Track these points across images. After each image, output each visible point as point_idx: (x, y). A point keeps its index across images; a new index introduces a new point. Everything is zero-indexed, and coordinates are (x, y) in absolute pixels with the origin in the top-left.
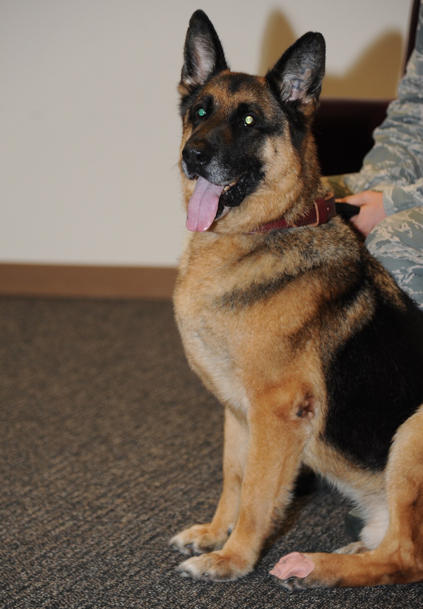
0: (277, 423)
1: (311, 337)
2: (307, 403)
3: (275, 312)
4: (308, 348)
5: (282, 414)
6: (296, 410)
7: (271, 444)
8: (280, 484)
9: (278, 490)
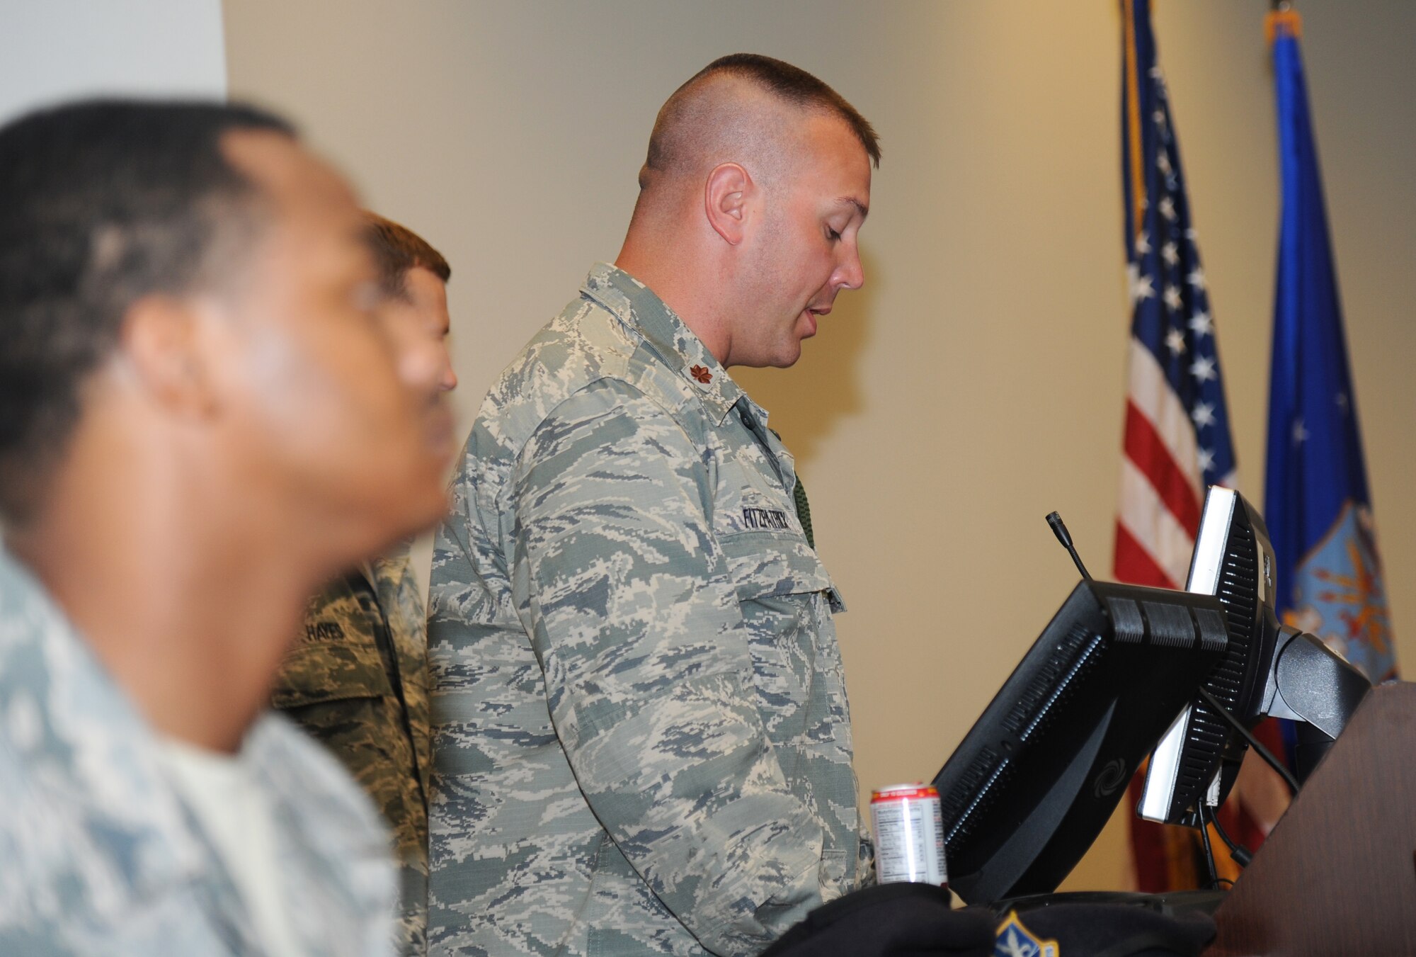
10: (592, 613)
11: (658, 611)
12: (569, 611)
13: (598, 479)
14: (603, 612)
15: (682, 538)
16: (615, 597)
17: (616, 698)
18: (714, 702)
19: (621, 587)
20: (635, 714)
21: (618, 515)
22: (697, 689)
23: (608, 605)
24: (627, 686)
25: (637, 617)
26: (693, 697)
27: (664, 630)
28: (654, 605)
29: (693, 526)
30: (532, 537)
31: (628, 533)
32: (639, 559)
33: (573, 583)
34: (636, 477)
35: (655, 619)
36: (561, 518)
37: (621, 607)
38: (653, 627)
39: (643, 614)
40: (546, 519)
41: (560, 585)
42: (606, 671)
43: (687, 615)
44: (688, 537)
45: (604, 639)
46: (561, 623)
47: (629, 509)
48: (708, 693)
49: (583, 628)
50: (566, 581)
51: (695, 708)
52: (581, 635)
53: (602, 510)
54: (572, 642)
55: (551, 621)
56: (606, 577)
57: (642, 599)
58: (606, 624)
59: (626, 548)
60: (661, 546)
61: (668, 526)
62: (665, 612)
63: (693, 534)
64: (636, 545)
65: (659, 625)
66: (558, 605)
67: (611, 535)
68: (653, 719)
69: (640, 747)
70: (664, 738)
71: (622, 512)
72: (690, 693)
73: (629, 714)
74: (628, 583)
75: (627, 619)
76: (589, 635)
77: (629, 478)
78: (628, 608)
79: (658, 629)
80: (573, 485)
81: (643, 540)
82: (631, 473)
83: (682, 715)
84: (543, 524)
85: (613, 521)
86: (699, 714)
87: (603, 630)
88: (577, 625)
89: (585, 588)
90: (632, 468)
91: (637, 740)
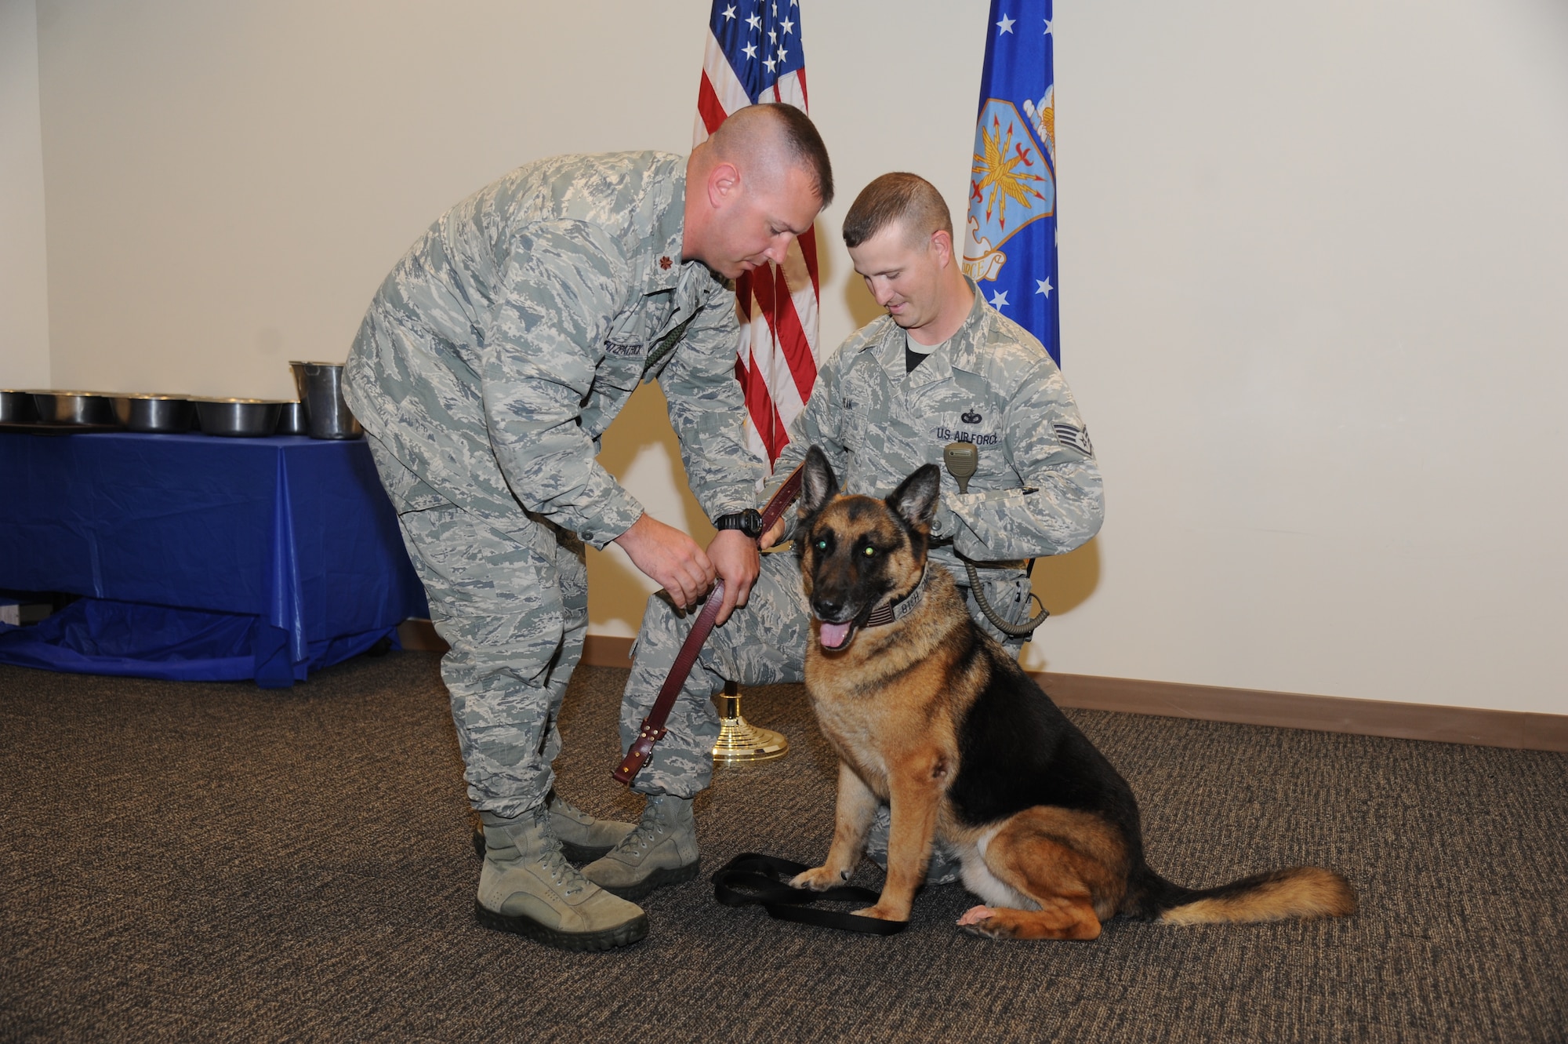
0: (916, 787)
1: (942, 703)
2: (940, 764)
3: (907, 688)
4: (942, 716)
5: (920, 779)
6: (932, 773)
7: (912, 806)
8: (924, 838)
9: (922, 845)
10: (523, 325)
11: (553, 351)
12: (515, 314)
13: (575, 271)
14: (528, 330)
15: (589, 329)
16: (539, 328)
17: (506, 369)
18: (551, 398)
19: (545, 326)
20: (507, 382)
21: (569, 295)
22: (546, 387)
23: (533, 329)
24: (515, 368)
25: (541, 345)
26: (541, 390)
27: (549, 361)
28: (554, 346)
29: (598, 327)
30: (530, 264)
31: (566, 306)
32: (560, 322)
33: (528, 303)
34: (590, 288)
35: (549, 353)
36: (546, 270)
37: (538, 335)
38: (544, 356)
39: (545, 346)
40: (542, 263)
41: (522, 299)
42: (509, 355)
43: (567, 363)
44: (592, 330)
45: (517, 340)
46: (508, 315)
47: (576, 297)
48: (551, 392)
49: (513, 327)
50: (526, 300)
51: (539, 397)
52: (510, 328)
53: (565, 286)
54: (505, 328)
55: (505, 310)
56: (543, 317)
57: (550, 339)
58: (525, 336)
59: (559, 311)
60: (576, 325)
61: (588, 318)
62: (556, 353)
63: (595, 330)
64: (565, 314)
65: (548, 357)
66: (514, 306)
67: (558, 300)
68: (513, 391)
69: (499, 400)
70: (513, 403)
71: (572, 295)
72: (541, 388)
73: (504, 380)
74: (550, 327)
75: (536, 343)
76: (513, 332)
77: (587, 285)
78: (539, 337)
79: (546, 359)
80: (563, 261)
81: (570, 315)
82: (590, 285)
83: (529, 398)
84: (540, 264)
85: (564, 295)
86: (539, 401)
87: (521, 337)
88: (512, 323)
89: (530, 311)
90: (592, 283)
91: (500, 395)
